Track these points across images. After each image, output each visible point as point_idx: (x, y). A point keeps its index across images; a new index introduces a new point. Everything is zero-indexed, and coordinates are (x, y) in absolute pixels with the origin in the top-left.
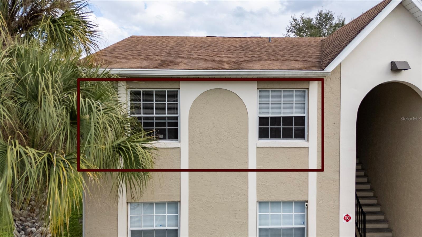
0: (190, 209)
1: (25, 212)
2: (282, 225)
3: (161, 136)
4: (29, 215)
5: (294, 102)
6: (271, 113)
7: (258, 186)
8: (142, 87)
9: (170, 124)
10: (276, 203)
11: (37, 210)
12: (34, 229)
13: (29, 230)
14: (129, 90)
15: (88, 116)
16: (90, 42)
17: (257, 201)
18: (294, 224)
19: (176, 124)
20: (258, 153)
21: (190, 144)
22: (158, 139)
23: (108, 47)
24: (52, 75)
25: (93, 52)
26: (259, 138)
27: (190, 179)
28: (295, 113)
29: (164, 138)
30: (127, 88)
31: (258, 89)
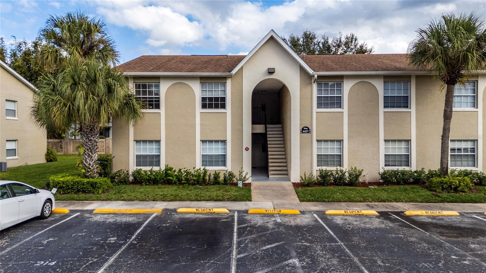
0: (166, 144)
1: (89, 130)
2: (214, 153)
3: (151, 107)
4: (90, 132)
5: (220, 90)
6: (208, 95)
7: (201, 132)
8: (141, 82)
9: (155, 101)
10: (211, 141)
11: (94, 130)
12: (92, 138)
13: (90, 138)
14: (134, 84)
15: (114, 87)
16: (116, 60)
17: (201, 140)
18: (220, 152)
19: (159, 101)
20: (201, 116)
21: (165, 111)
22: (149, 108)
23: (127, 63)
24: (101, 72)
25: (117, 65)
26: (202, 108)
27: (166, 129)
28: (220, 95)
29: (153, 108)
30: (134, 83)
31: (200, 83)
